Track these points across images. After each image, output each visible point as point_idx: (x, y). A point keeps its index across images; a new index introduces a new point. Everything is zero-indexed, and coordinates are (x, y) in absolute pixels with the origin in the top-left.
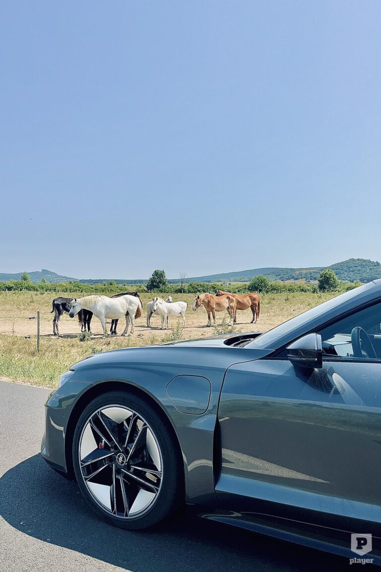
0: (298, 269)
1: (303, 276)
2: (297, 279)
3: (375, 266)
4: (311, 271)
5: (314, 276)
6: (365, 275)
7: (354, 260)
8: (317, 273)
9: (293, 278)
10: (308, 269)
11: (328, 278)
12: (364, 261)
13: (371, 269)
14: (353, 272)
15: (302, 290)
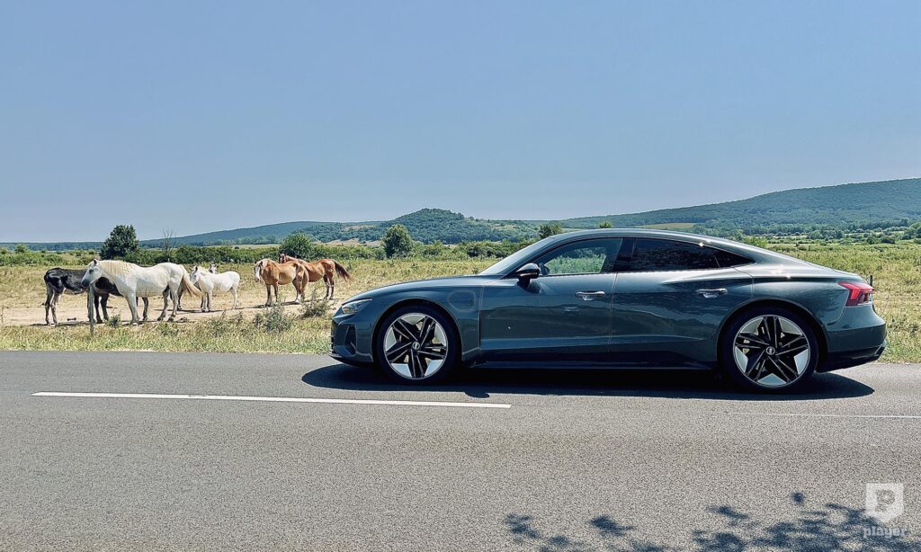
0: (348, 225)
1: (355, 234)
2: (346, 239)
3: (457, 219)
4: (367, 227)
5: (372, 235)
6: (444, 233)
7: (428, 210)
8: (375, 230)
9: (339, 237)
10: (362, 224)
11: (397, 237)
12: (443, 212)
13: (451, 224)
14: (427, 228)
15: (362, 256)
